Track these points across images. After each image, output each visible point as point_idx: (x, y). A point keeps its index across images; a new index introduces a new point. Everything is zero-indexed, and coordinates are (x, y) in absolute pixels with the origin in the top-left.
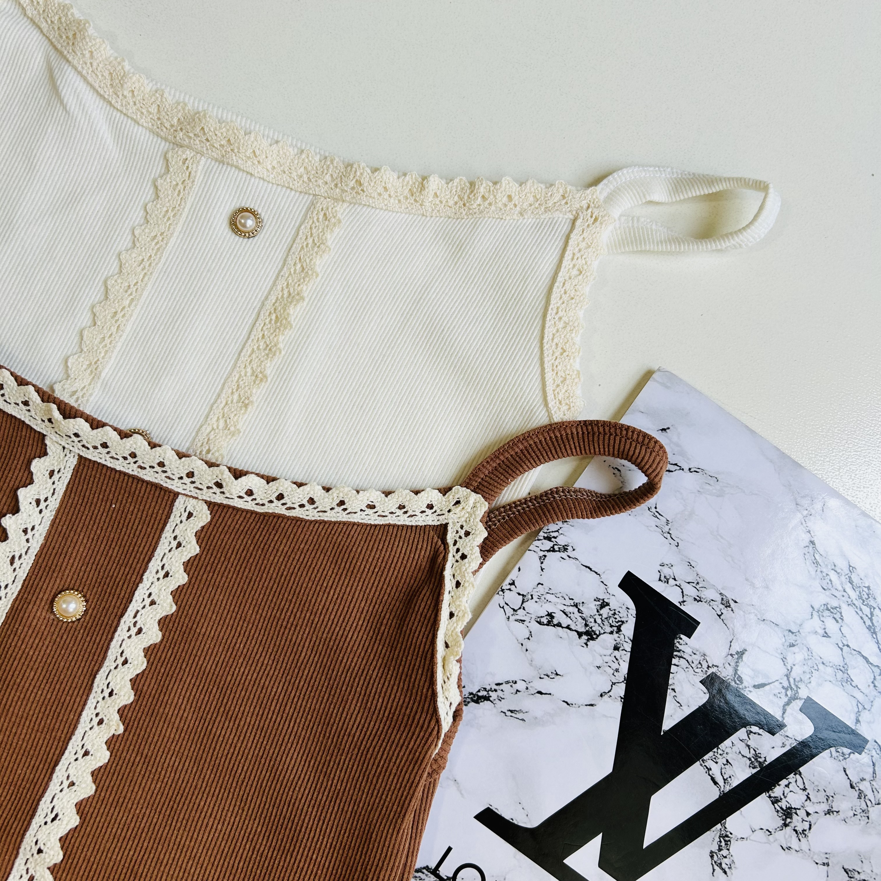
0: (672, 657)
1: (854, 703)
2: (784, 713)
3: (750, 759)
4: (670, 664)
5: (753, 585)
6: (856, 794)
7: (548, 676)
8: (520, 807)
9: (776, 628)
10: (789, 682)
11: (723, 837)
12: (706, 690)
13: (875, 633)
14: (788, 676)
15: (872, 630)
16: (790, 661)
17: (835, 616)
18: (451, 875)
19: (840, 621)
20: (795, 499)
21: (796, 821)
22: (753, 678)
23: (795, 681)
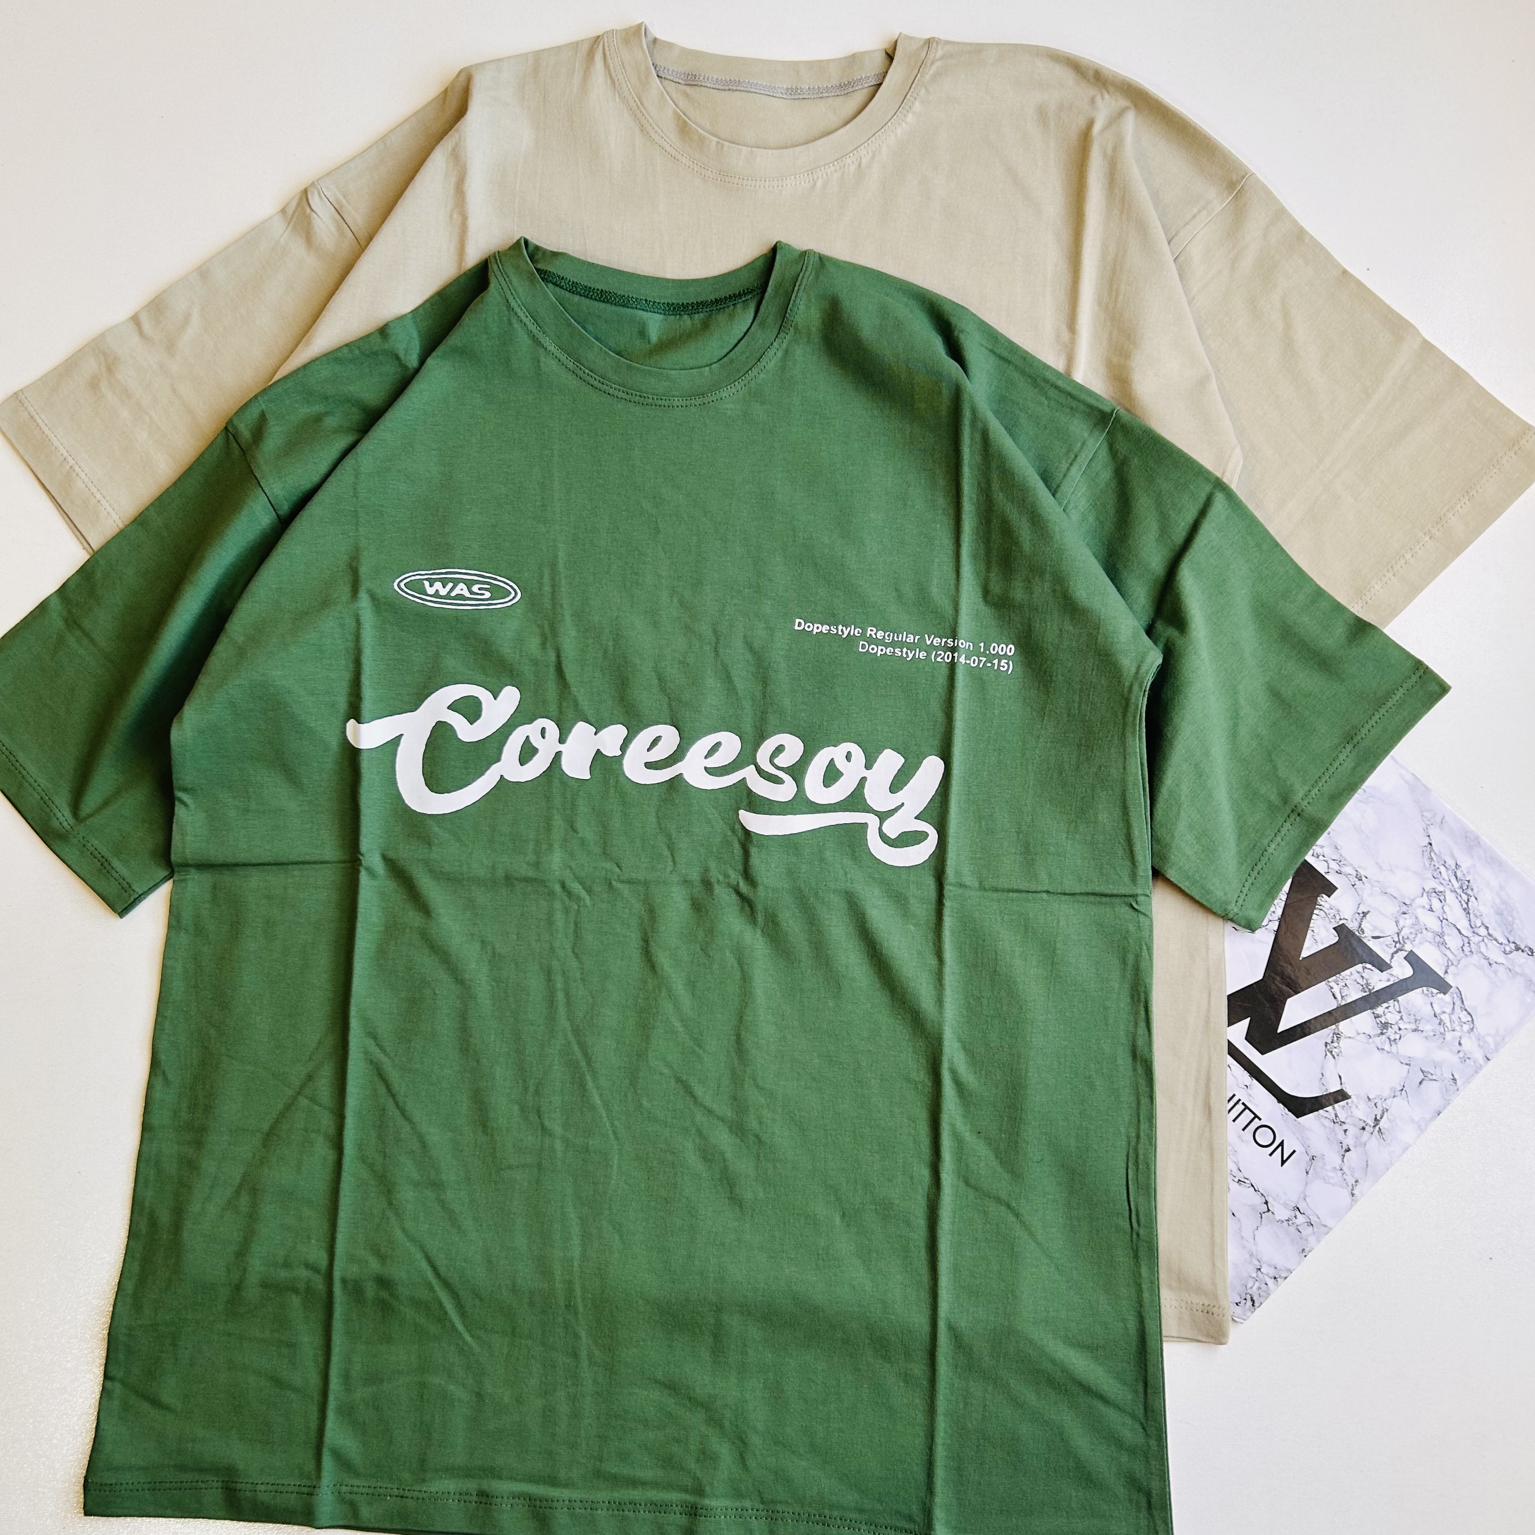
0: (1315, 908)
1: (1446, 959)
2: (1392, 959)
3: (1362, 986)
4: (1312, 913)
5: (1381, 868)
6: (1438, 1022)
9: (1394, 900)
10: (1399, 939)
11: (1336, 1034)
12: (1336, 935)
13: (1468, 913)
14: (1398, 934)
15: (1467, 911)
16: (1401, 923)
17: (1440, 898)
19: (1443, 901)
20: (1422, 811)
21: (1390, 1032)
22: (1372, 931)
23: (1403, 937)
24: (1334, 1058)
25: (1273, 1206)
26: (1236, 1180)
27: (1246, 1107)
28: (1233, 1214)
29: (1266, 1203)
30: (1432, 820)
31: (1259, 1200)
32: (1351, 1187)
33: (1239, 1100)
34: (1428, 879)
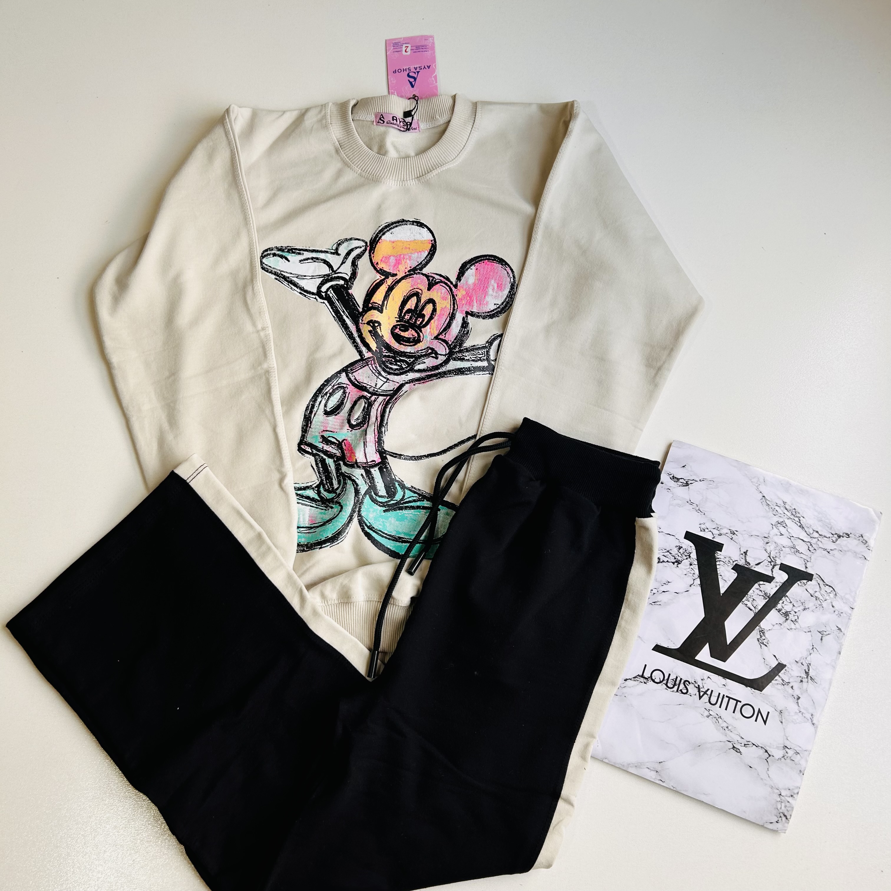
0: (716, 562)
1: (803, 560)
2: (772, 573)
3: (763, 596)
5: (742, 522)
6: (815, 599)
7: (665, 584)
8: (670, 641)
10: (771, 559)
11: (761, 631)
12: (735, 572)
13: (803, 528)
14: (769, 556)
15: (801, 526)
17: (783, 525)
18: (650, 676)
19: (786, 527)
20: (751, 480)
21: (791, 617)
22: (754, 561)
23: (773, 557)
24: (766, 646)
25: (771, 752)
26: (743, 745)
27: (730, 698)
28: (750, 767)
29: (766, 751)
30: (758, 482)
32: (810, 720)
34: (772, 517)
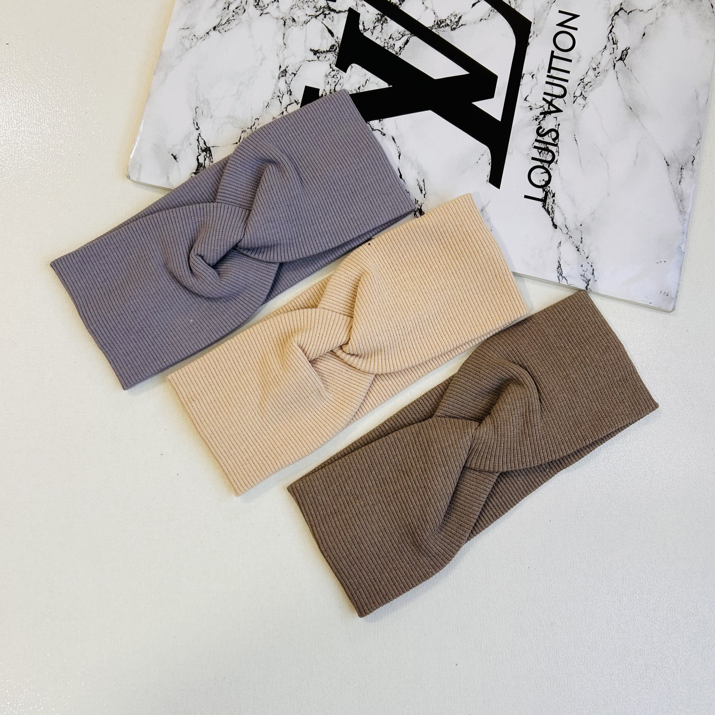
2: (342, 12)
3: (382, 24)
8: (479, 162)
9: (287, 34)
10: (320, 14)
11: (439, 25)
14: (316, 17)
16: (305, 18)
22: (328, 39)
23: (316, 12)
24: (460, 17)
25: (615, 7)
26: (615, 46)
27: (550, 68)
28: (644, 35)
29: (616, 13)
30: (191, 37)
31: (618, 21)
33: (548, 76)
34: (249, 14)
